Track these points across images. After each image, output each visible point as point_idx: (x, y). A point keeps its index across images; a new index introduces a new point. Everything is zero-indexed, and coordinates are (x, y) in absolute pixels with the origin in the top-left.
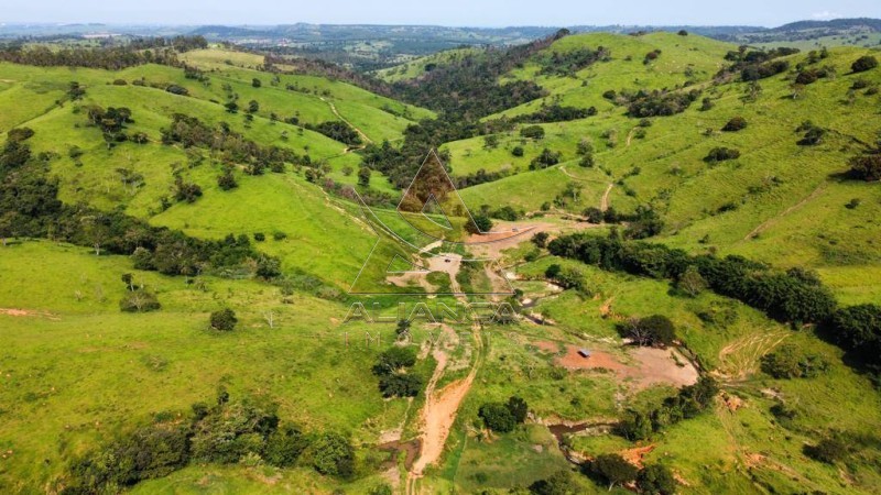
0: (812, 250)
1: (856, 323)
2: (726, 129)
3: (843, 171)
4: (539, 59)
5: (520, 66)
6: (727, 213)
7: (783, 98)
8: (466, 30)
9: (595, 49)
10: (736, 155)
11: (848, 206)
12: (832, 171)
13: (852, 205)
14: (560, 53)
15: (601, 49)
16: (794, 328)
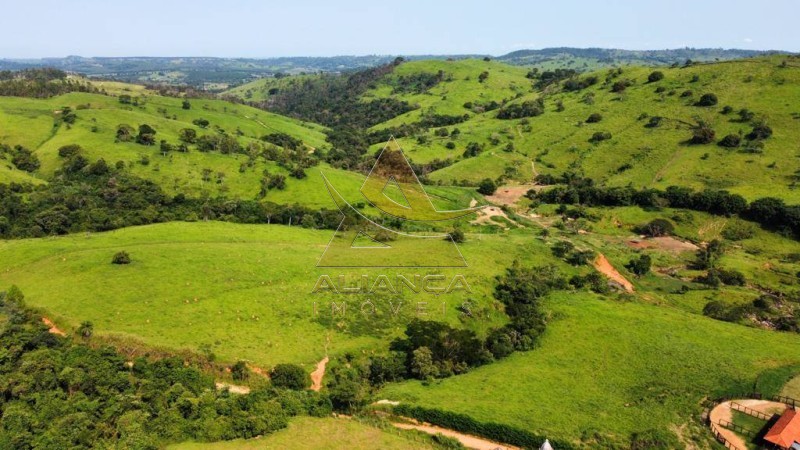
0: (699, 183)
1: (766, 207)
2: (588, 121)
3: (686, 139)
4: (388, 82)
5: (373, 87)
6: (626, 171)
7: (613, 100)
8: (241, 60)
9: (436, 72)
10: (609, 137)
11: (703, 158)
12: (679, 140)
13: (705, 157)
14: (405, 77)
15: (440, 72)
16: (728, 217)
